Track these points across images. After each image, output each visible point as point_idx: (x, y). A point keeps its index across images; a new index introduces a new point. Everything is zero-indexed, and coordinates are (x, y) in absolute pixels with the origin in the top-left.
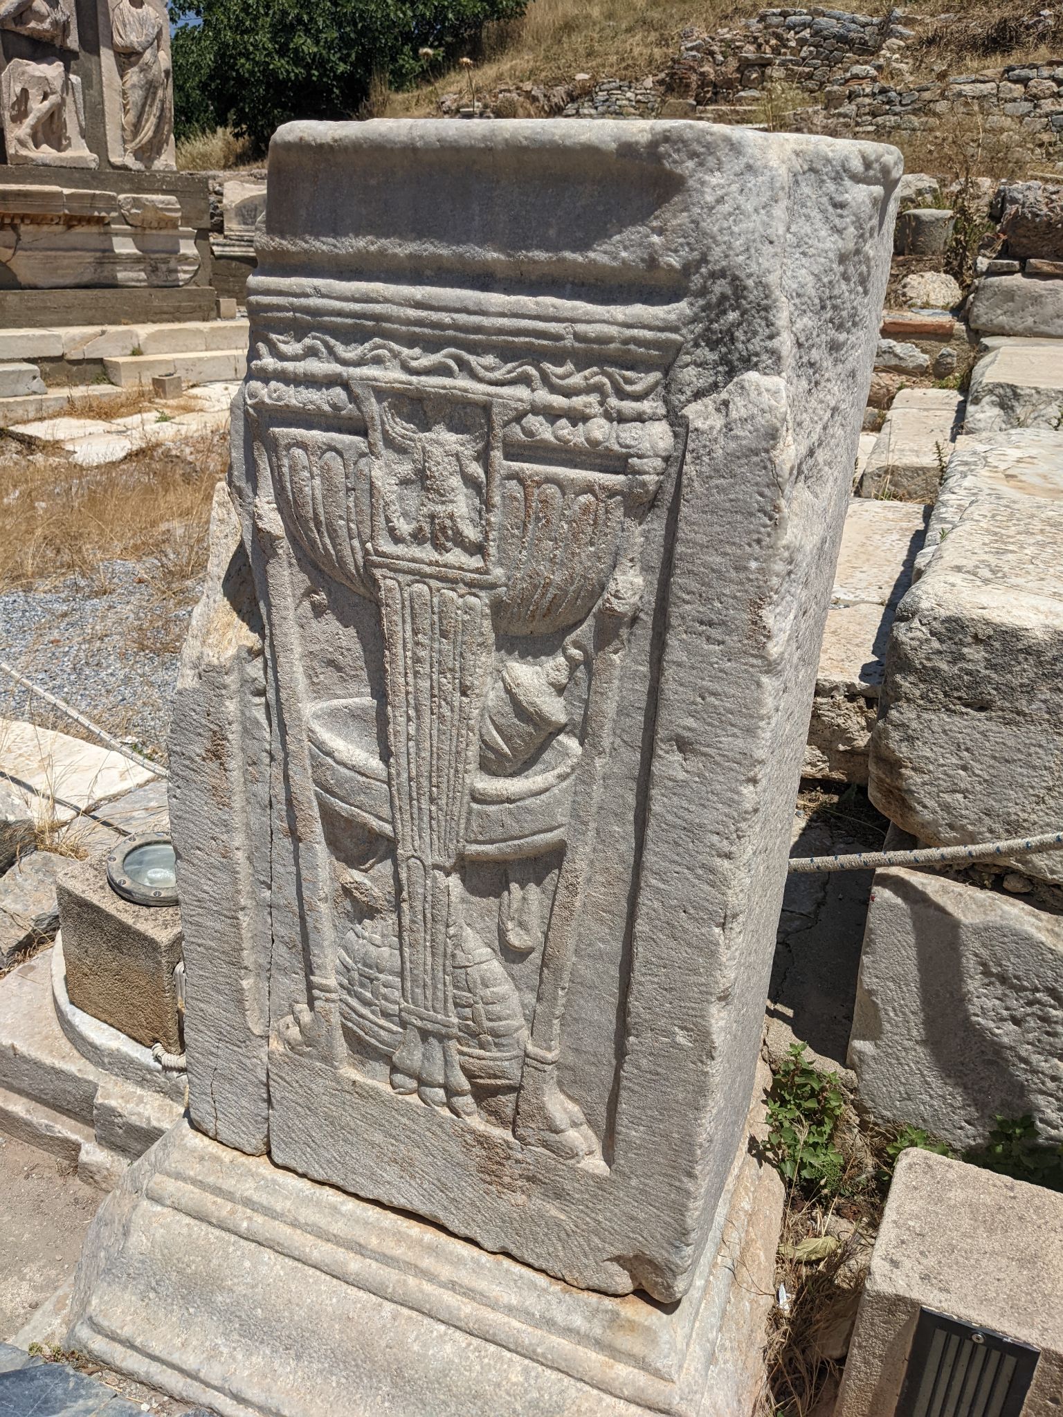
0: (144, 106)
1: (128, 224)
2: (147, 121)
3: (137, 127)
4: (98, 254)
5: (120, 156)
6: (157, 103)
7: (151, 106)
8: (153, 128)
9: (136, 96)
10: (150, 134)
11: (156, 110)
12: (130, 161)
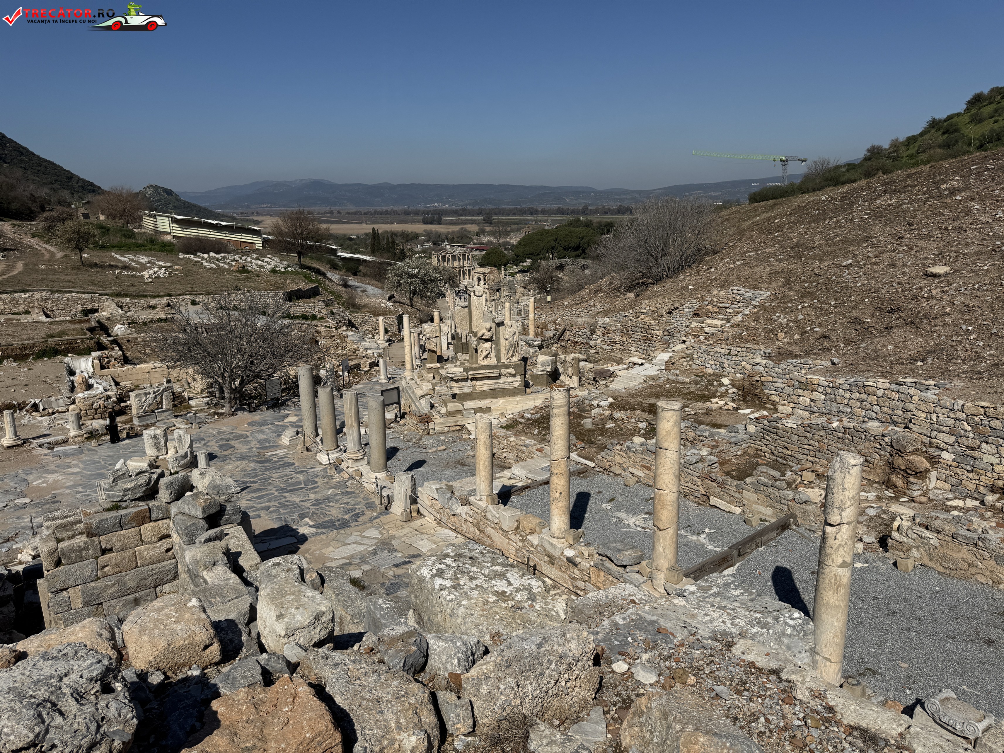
1: (503, 376)
2: (510, 352)
3: (508, 354)
4: (495, 383)
5: (503, 360)
7: (511, 349)
9: (508, 348)
10: (511, 355)
12: (505, 361)
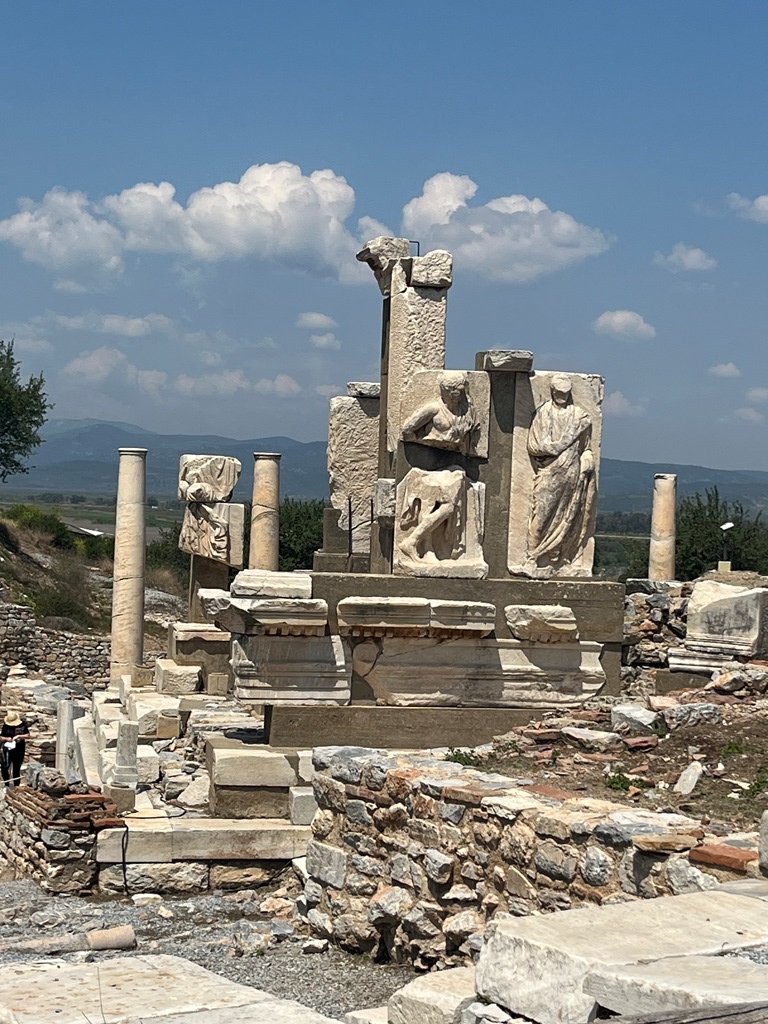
0: (553, 511)
1: (515, 638)
2: (557, 525)
3: (543, 532)
4: (471, 670)
6: (572, 506)
7: (563, 510)
8: (563, 533)
10: (559, 539)
11: (569, 514)
12: (530, 569)
